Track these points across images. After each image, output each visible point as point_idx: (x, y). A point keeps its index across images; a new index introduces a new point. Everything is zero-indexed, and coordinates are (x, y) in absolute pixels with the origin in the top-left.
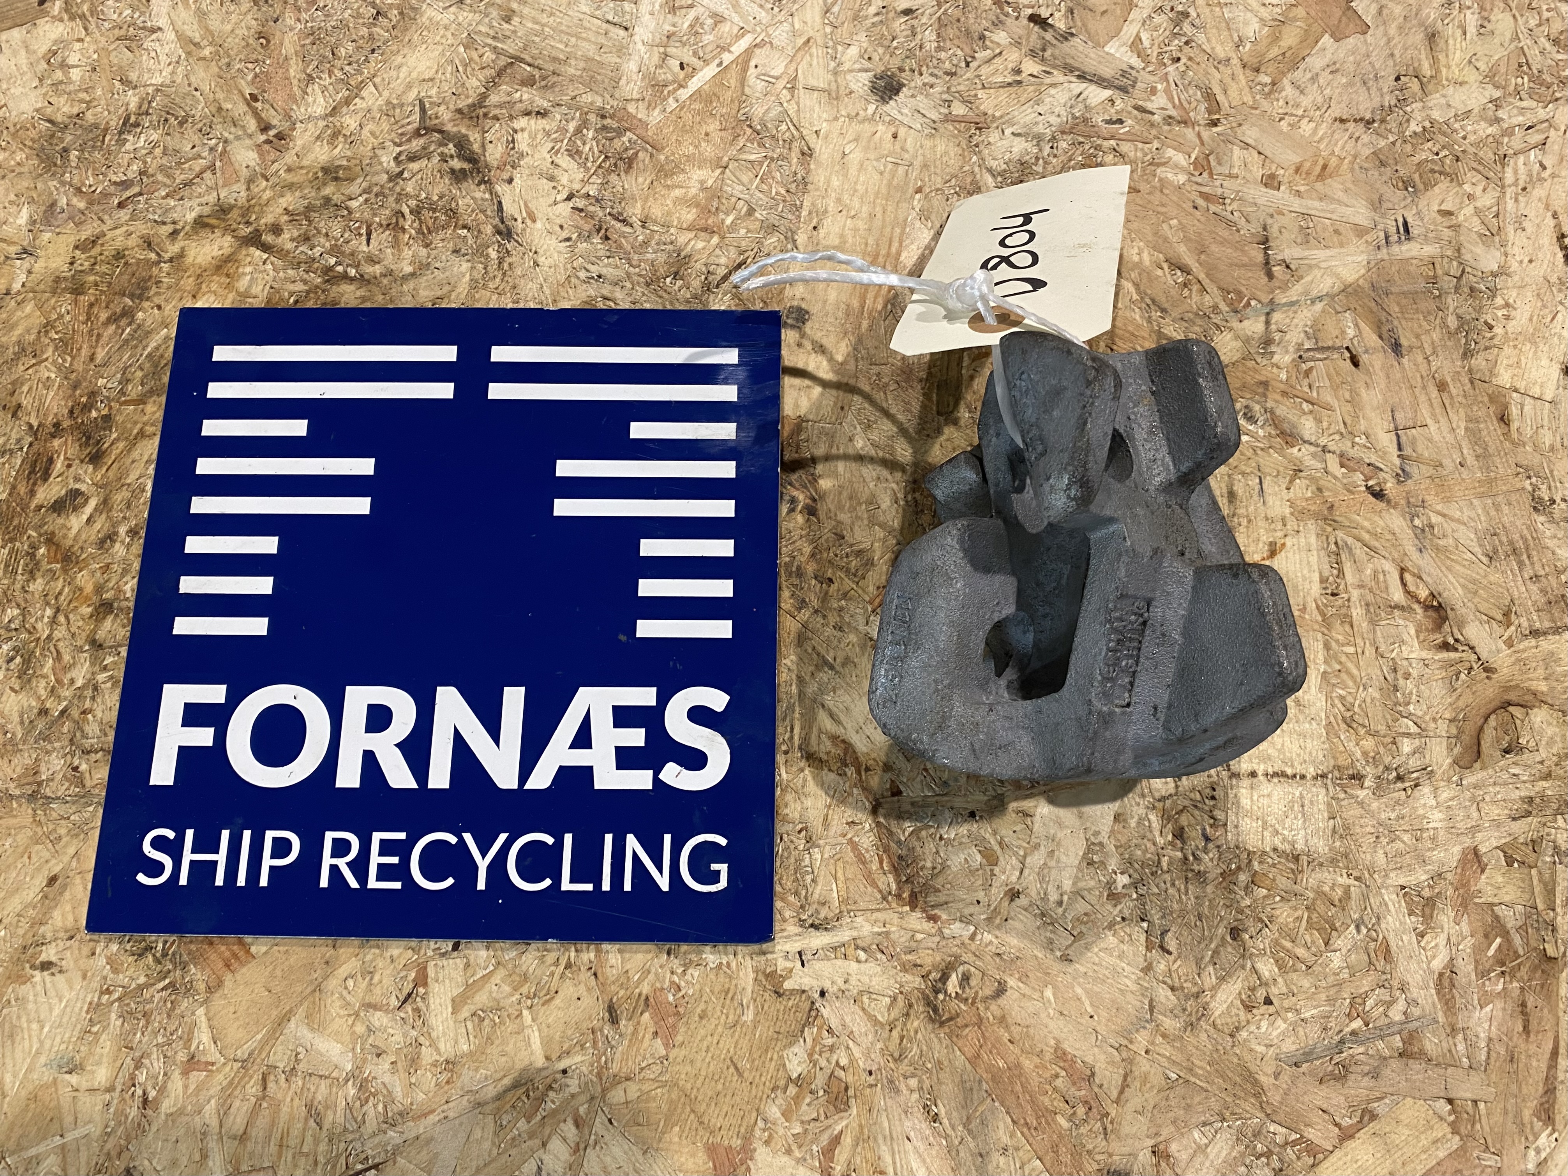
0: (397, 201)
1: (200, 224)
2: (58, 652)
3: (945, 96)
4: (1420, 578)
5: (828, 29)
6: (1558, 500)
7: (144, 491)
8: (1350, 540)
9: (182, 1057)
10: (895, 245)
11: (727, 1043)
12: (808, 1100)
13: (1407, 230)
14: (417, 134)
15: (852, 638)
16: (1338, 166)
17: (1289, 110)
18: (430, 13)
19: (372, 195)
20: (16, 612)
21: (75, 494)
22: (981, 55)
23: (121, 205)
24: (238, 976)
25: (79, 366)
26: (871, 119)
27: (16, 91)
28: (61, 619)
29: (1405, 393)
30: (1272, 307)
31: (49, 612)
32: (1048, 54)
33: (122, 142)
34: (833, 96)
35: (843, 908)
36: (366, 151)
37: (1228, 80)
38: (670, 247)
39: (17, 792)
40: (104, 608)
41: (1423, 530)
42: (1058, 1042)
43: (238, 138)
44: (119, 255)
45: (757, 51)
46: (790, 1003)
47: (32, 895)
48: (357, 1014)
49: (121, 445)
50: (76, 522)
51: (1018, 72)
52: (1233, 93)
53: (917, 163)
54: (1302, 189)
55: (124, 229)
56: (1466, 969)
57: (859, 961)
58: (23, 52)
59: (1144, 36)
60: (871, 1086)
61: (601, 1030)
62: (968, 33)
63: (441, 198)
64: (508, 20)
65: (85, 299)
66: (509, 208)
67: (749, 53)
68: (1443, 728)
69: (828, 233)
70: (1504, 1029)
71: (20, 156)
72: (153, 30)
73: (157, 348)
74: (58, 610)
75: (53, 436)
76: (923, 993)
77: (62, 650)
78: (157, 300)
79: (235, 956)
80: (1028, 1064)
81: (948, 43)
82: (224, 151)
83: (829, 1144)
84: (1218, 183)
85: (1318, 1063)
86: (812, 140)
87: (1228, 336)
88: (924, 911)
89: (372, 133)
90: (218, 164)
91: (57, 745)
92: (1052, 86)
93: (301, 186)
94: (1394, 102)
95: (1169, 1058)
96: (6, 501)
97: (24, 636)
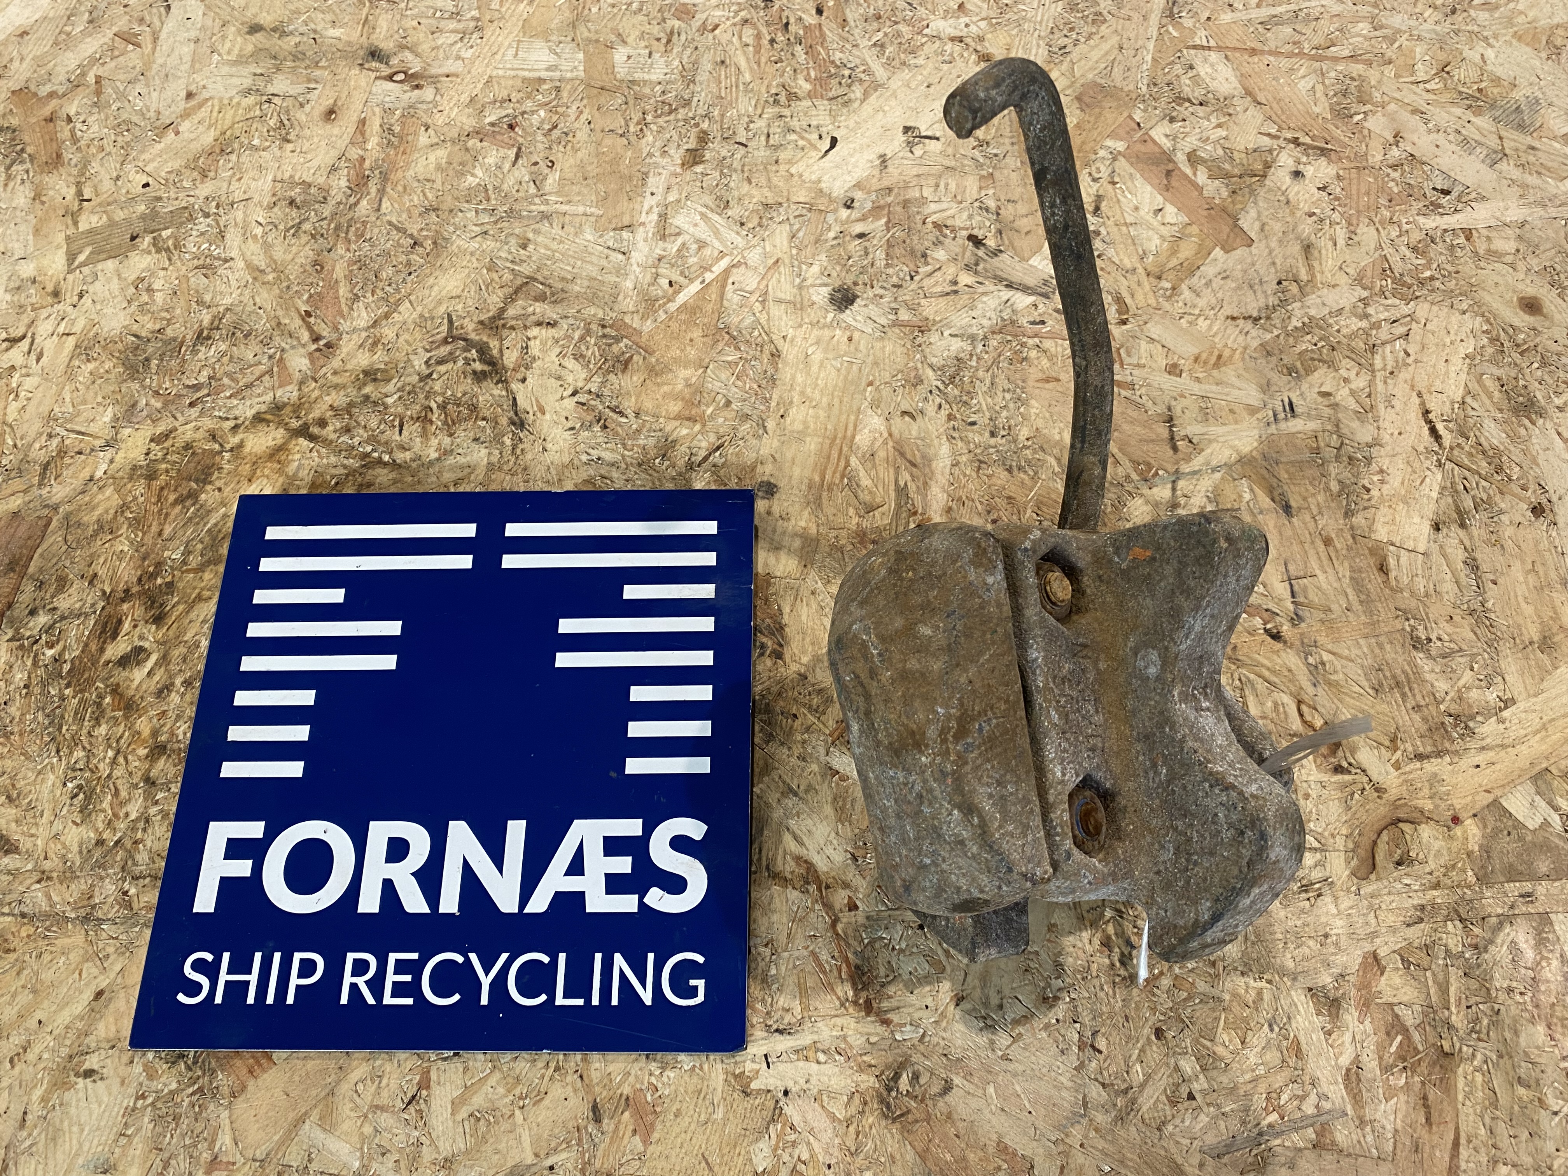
0: (426, 398)
1: (259, 419)
2: (116, 789)
3: (893, 305)
4: (1316, 709)
5: (794, 251)
6: (1434, 639)
7: (200, 646)
8: (1252, 676)
9: (206, 1156)
10: (851, 427)
11: (699, 1140)
13: (1292, 409)
14: (445, 342)
15: (815, 767)
16: (1231, 356)
17: (1187, 310)
19: (405, 393)
20: (81, 754)
21: (139, 650)
22: (923, 270)
23: (192, 405)
24: (260, 1082)
26: (830, 326)
27: (109, 311)
28: (121, 760)
29: (1296, 548)
30: (1176, 476)
31: (110, 753)
32: (980, 268)
33: (195, 352)
34: (798, 306)
35: (805, 1014)
36: (400, 356)
37: (1134, 286)
38: (660, 434)
39: (73, 915)
40: (158, 750)
41: (1316, 667)
42: (1000, 1136)
43: (293, 347)
44: (188, 446)
45: (735, 270)
46: (757, 1101)
47: (80, 1009)
48: (365, 1116)
49: (181, 607)
50: (138, 675)
51: (955, 283)
52: (1140, 297)
53: (869, 361)
54: (1201, 375)
55: (193, 424)
56: (1371, 1065)
57: (818, 1062)
58: (115, 280)
61: (586, 1128)
62: (912, 252)
63: (464, 395)
64: (524, 247)
65: (156, 484)
66: (522, 402)
67: (727, 272)
68: (1340, 842)
69: (793, 421)
70: (1408, 1121)
71: (108, 365)
72: (226, 261)
73: (216, 525)
74: (118, 752)
75: (123, 601)
76: (877, 1091)
77: (120, 787)
79: (259, 1064)
80: (973, 1157)
81: (895, 261)
82: (281, 358)
84: (1128, 372)
85: (1238, 1154)
86: (780, 343)
87: (1139, 501)
88: (877, 1016)
89: (407, 341)
90: (275, 369)
91: (111, 871)
92: (983, 294)
93: (344, 387)
94: (1276, 302)
95: (1102, 1151)
96: (79, 657)
97: (87, 774)
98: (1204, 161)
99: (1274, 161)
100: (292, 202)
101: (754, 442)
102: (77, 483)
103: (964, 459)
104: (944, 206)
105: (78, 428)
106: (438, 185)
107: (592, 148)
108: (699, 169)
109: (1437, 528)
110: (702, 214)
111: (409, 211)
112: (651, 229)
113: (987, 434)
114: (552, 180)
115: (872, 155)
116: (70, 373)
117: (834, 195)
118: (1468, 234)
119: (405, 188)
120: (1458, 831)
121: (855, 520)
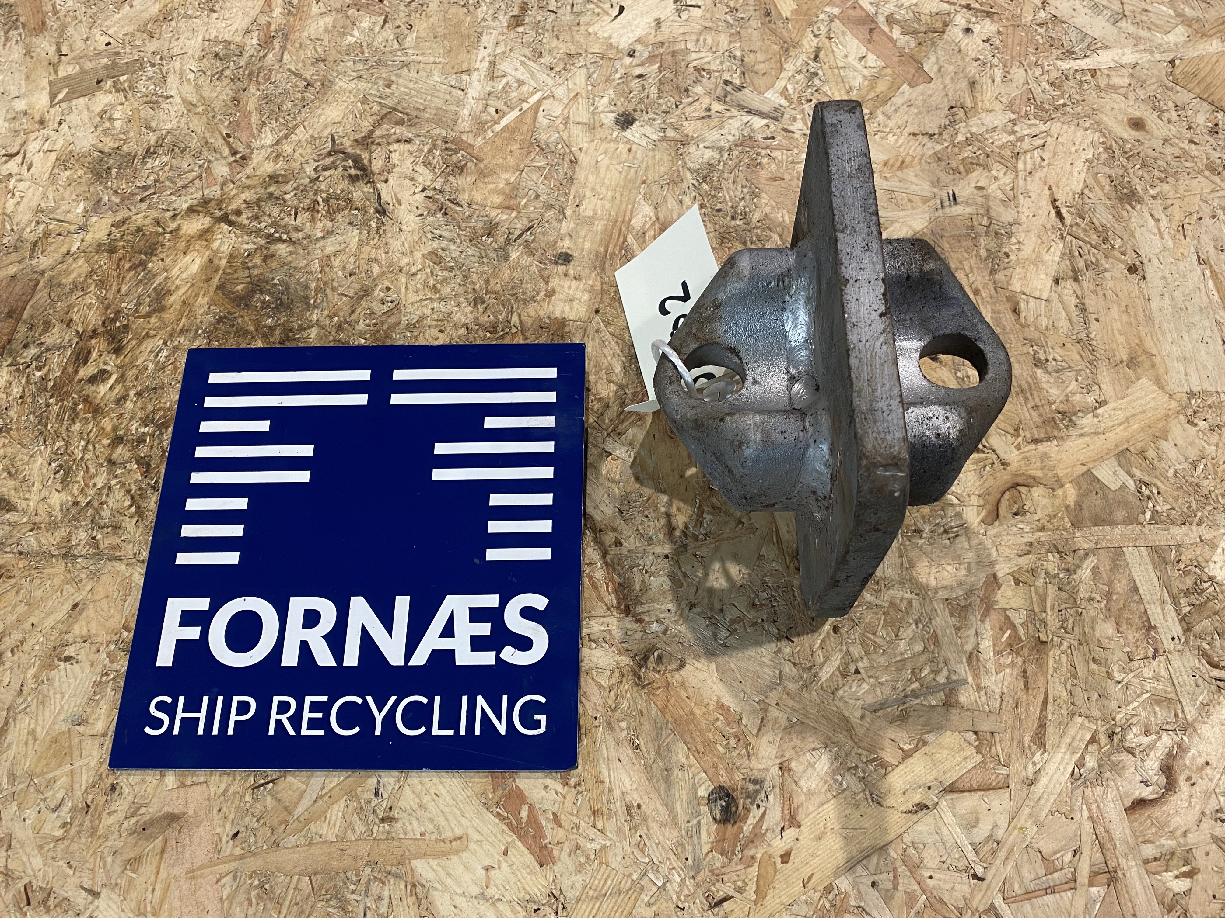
0: (315, 194)
1: (191, 210)
2: (87, 467)
3: (663, 126)
5: (590, 88)
6: (1051, 359)
7: (147, 369)
10: (628, 215)
13: (955, 199)
14: (329, 154)
16: (912, 162)
17: (881, 129)
18: (341, 84)
19: (299, 191)
20: (62, 443)
21: (105, 371)
22: (686, 101)
23: (142, 200)
25: (110, 296)
26: (616, 141)
27: (80, 134)
28: (90, 447)
31: (83, 443)
32: (727, 99)
33: (144, 163)
34: (591, 127)
36: (297, 165)
38: (486, 218)
39: (56, 553)
40: (118, 440)
42: (719, 698)
43: (217, 159)
44: (139, 230)
45: (545, 101)
47: (62, 615)
49: (134, 342)
50: (103, 389)
51: (709, 110)
53: (644, 166)
54: (889, 176)
55: (143, 214)
56: (987, 650)
57: (591, 648)
58: (86, 112)
59: (790, 87)
60: (596, 727)
62: (678, 87)
63: (342, 191)
64: (389, 86)
65: (116, 256)
66: (385, 197)
67: (539, 102)
68: (974, 499)
69: (586, 209)
70: (1012, 687)
71: (80, 172)
72: (167, 98)
73: (160, 284)
74: (88, 442)
75: (92, 338)
76: (631, 668)
77: (90, 466)
78: (161, 256)
80: (697, 712)
81: (665, 94)
82: (208, 167)
85: (889, 710)
86: (577, 154)
88: (634, 617)
89: (301, 155)
90: (204, 175)
91: (84, 523)
92: (730, 118)
93: (254, 187)
94: (947, 123)
95: (792, 708)
96: (60, 377)
97: (66, 457)
98: (898, 22)
99: (951, 21)
100: (217, 55)
101: (556, 224)
102: (58, 256)
104: (703, 55)
105: (58, 217)
106: (326, 43)
107: (440, 15)
108: (520, 29)
109: (1057, 281)
110: (522, 63)
111: (303, 61)
112: (483, 72)
113: (729, 218)
114: (410, 39)
115: (650, 19)
116: (53, 178)
117: (621, 47)
118: (1093, 73)
119: (301, 45)
120: (1060, 492)
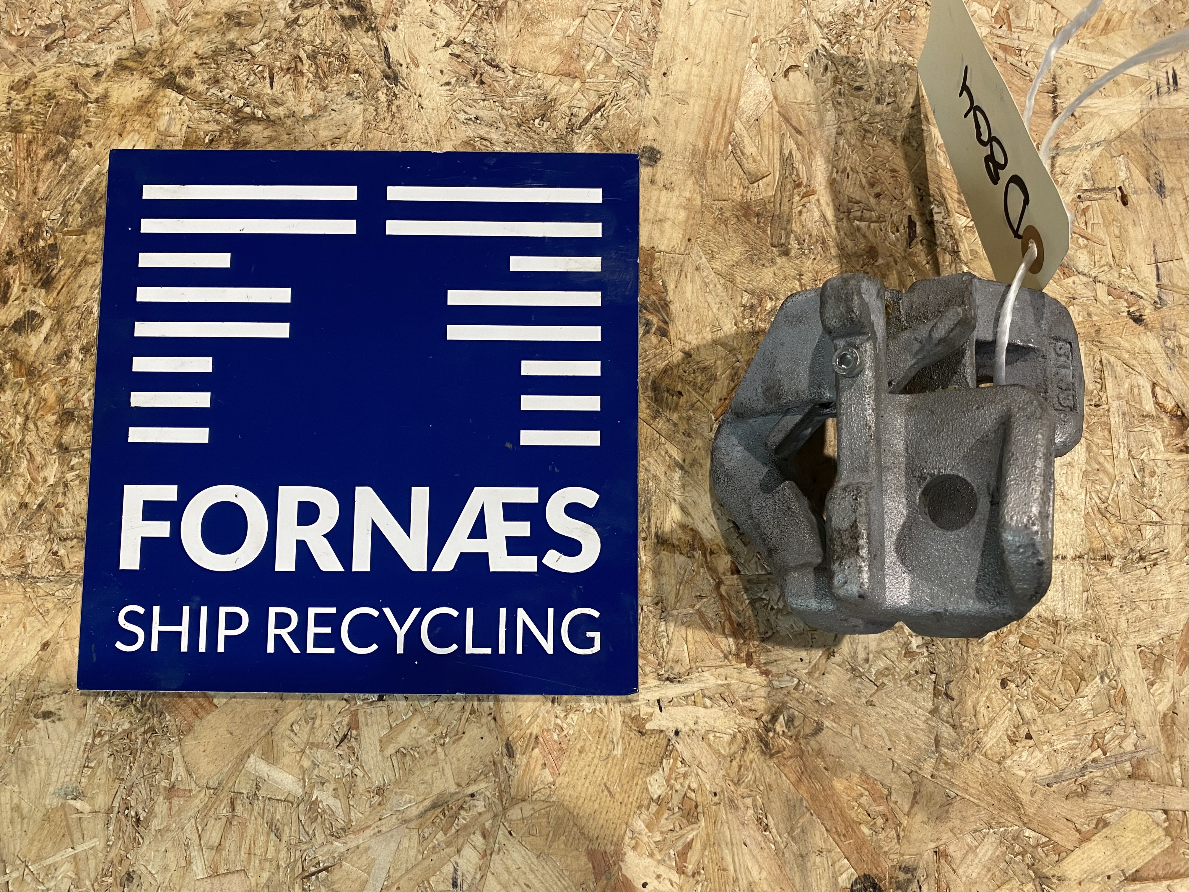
0: (295, 46)
1: (120, 66)
2: (30, 454)
4: (1168, 391)
7: (91, 313)
8: (1112, 359)
9: (164, 785)
10: (735, 90)
11: (601, 772)
12: (666, 816)
13: (1175, 82)
15: (699, 442)
16: (1120, 21)
19: (272, 40)
21: (32, 315)
23: (47, 48)
24: (204, 722)
25: (24, 199)
28: (31, 425)
29: (1165, 230)
30: (1057, 151)
31: (20, 420)
35: (693, 664)
38: (538, 91)
39: (9, 573)
40: (67, 417)
41: (1173, 350)
42: (863, 768)
44: (50, 96)
46: (652, 740)
47: (29, 658)
48: (303, 751)
49: (68, 271)
50: (35, 340)
53: (754, 14)
54: (1088, 42)
55: (53, 70)
56: (1185, 710)
57: (705, 707)
60: (716, 804)
61: (501, 762)
63: (334, 44)
65: (24, 137)
66: (395, 54)
68: (1179, 517)
73: (92, 183)
74: (27, 418)
75: (8, 264)
76: (757, 732)
77: (34, 453)
78: (88, 138)
79: (201, 706)
80: (839, 786)
83: (683, 848)
84: (1015, 36)
85: (1065, 783)
88: (758, 667)
90: (132, 9)
91: (37, 533)
93: (207, 31)
101: (635, 102)
103: (849, 127)
113: (873, 100)
121: (740, 191)
